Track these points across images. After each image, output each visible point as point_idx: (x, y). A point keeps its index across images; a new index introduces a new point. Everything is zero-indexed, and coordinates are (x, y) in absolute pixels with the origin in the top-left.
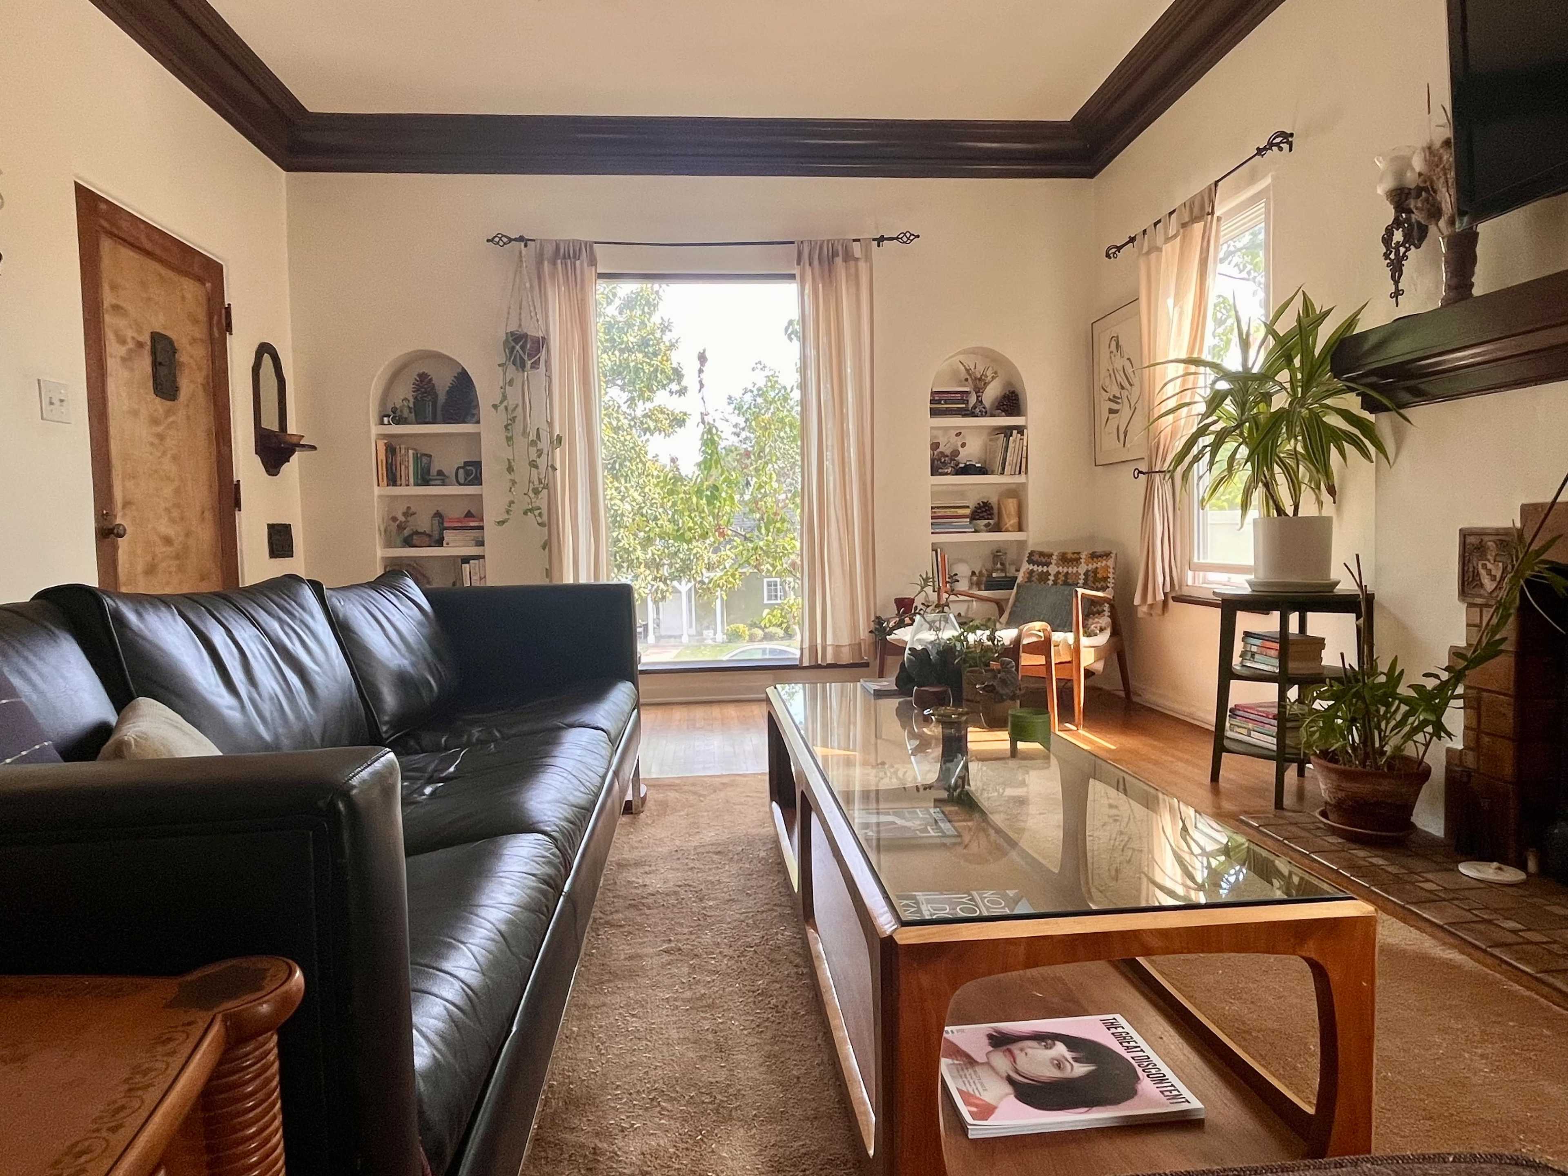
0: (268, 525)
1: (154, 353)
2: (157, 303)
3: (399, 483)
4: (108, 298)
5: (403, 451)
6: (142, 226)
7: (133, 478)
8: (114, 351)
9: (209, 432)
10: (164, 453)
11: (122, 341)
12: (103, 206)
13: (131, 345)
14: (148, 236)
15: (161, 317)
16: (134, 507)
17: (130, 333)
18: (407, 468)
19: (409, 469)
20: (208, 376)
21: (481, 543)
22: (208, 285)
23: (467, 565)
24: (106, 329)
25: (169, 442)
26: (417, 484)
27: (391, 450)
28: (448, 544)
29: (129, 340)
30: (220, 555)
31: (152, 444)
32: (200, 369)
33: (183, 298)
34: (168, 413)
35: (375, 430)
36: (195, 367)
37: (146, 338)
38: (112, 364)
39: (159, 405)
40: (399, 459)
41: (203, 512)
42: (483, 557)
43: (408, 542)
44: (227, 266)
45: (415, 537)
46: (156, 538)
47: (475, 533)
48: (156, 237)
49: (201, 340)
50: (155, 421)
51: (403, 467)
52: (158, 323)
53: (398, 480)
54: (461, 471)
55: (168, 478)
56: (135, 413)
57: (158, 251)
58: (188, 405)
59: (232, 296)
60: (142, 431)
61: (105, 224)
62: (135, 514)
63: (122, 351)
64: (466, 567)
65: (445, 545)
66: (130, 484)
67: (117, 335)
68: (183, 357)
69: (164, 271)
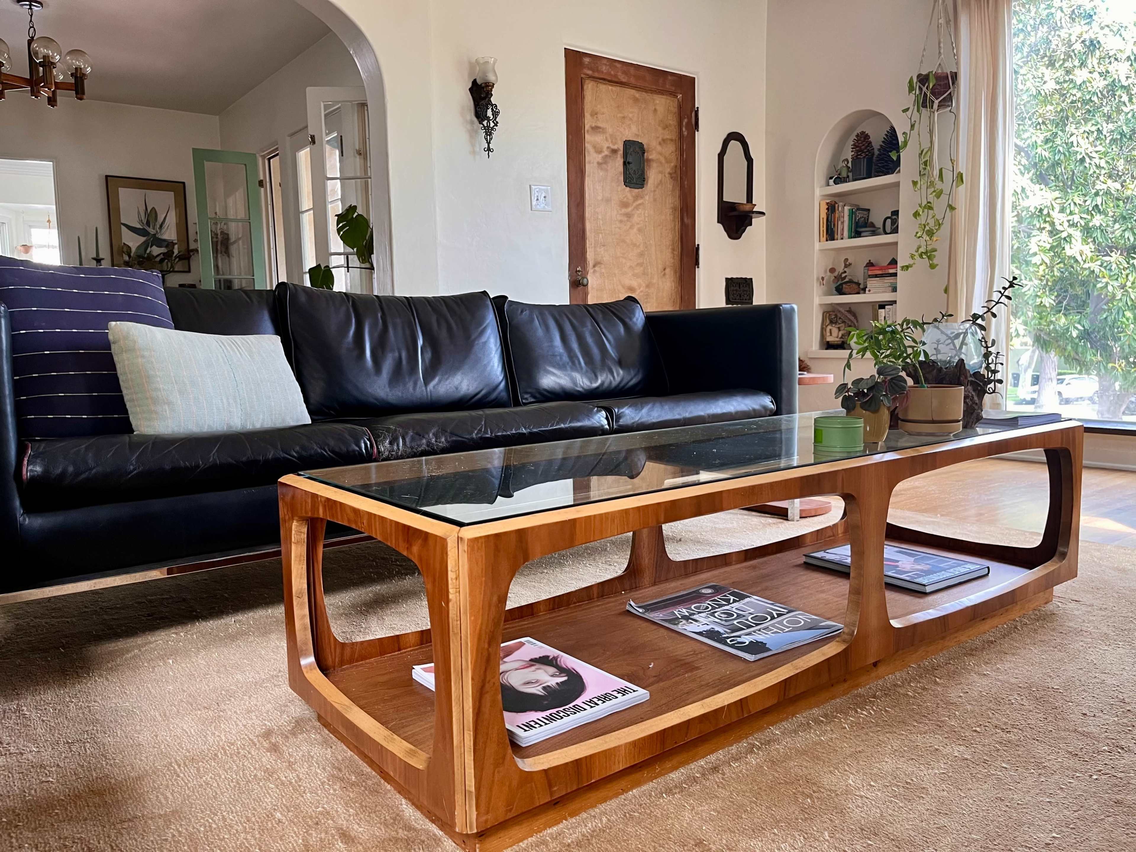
0: (727, 279)
1: (625, 155)
2: (631, 119)
3: (836, 237)
4: (588, 122)
5: (840, 209)
6: (619, 65)
7: (604, 246)
8: (592, 158)
9: (674, 209)
10: (631, 227)
11: (599, 151)
12: (587, 60)
13: (606, 153)
14: (624, 73)
15: (634, 128)
16: (603, 266)
17: (605, 145)
18: (843, 223)
19: (844, 225)
20: (676, 166)
21: (894, 290)
22: (680, 96)
23: (883, 310)
24: (586, 145)
25: (635, 219)
26: (850, 237)
27: (831, 208)
28: (869, 291)
29: (605, 149)
30: (679, 301)
31: (621, 221)
32: (668, 161)
33: (655, 110)
34: (636, 198)
35: (818, 192)
36: (663, 161)
37: (620, 146)
38: (590, 169)
39: (628, 193)
40: (837, 215)
41: (665, 269)
42: (895, 302)
43: (840, 291)
44: (698, 79)
45: (844, 286)
46: (620, 287)
47: (889, 280)
48: (632, 70)
49: (672, 140)
50: (624, 205)
51: (840, 223)
52: (630, 133)
53: (836, 235)
54: (889, 221)
55: (635, 245)
56: (608, 201)
57: (633, 81)
58: (655, 191)
59: (701, 101)
60: (614, 212)
61: (590, 72)
62: (603, 271)
63: (599, 158)
64: (882, 312)
65: (867, 292)
66: (601, 251)
67: (594, 147)
68: (651, 156)
69: (637, 94)
